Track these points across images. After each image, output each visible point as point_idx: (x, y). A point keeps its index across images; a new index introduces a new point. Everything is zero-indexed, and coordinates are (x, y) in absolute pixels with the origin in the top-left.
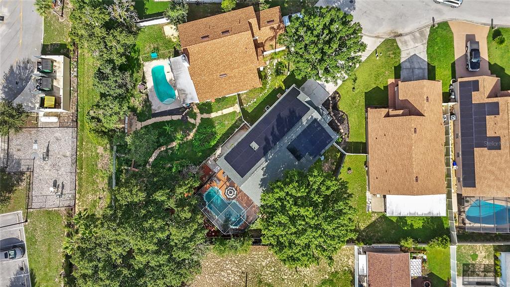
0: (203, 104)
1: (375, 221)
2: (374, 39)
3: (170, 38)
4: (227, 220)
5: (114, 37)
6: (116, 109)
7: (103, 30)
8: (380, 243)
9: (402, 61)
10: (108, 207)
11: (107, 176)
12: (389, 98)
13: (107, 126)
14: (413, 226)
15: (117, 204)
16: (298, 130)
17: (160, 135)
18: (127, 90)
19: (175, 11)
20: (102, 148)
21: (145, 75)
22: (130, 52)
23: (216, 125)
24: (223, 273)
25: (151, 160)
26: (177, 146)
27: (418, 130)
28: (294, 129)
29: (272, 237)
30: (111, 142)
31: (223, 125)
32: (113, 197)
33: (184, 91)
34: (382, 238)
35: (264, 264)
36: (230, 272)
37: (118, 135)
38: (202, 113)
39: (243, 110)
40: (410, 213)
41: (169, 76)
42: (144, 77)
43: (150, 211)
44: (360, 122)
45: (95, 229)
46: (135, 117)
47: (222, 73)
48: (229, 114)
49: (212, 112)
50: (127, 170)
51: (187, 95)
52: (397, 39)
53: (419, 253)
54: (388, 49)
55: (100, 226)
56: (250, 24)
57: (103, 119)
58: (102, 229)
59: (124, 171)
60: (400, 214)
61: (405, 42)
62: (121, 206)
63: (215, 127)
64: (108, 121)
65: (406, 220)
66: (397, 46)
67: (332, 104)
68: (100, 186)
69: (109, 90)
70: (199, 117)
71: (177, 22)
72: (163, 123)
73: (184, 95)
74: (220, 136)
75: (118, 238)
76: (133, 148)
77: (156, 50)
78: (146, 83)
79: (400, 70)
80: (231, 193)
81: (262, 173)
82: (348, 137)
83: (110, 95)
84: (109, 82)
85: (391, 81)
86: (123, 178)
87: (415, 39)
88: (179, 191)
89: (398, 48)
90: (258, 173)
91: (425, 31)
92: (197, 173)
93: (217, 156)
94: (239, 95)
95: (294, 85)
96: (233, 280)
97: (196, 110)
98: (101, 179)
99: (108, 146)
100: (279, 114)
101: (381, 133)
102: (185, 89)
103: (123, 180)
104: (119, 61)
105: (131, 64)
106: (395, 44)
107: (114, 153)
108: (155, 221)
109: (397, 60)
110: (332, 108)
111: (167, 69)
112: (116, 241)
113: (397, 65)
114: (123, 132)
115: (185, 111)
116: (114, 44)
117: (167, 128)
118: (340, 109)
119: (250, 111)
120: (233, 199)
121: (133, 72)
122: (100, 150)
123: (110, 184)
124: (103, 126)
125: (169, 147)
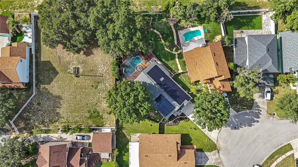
0: (182, 55)
1: (126, 137)
2: (216, 139)
3: (215, 38)
4: (127, 67)
5: (213, 12)
6: (179, 14)
7: (216, 6)
8: (116, 140)
9: (205, 152)
10: (134, 11)
11: (147, 10)
12: (187, 146)
13: (171, 10)
14: (124, 156)
15: (135, 15)
16: (170, 99)
17: (167, 34)
18: (189, 19)
19: (227, 40)
20: (161, 8)
21: (196, 27)
22: (207, 19)
23: (172, 61)
24: (102, 65)
25: (155, 31)
26: (162, 43)
27: (170, 157)
28: (170, 97)
29: (120, 85)
30: (164, 11)
31: (172, 65)
32: (138, 14)
33: (189, 45)
34: (119, 140)
35: (107, 84)
36: (103, 69)
37: (167, 15)
38: (178, 54)
39: (180, 74)
40: (130, 154)
41: (196, 38)
42: (195, 26)
43: (132, 30)
44: (174, 131)
45: (124, 6)
46: (176, 23)
47: (197, 63)
48: (178, 67)
49: (178, 59)
50: (150, 20)
51: (187, 47)
52: (217, 151)
53: (112, 158)
54: (212, 146)
55: (126, 8)
56: (222, 76)
57: (174, 7)
58: (124, 9)
59: (150, 18)
60: (130, 149)
61: (215, 155)
62: (134, 17)
63: (171, 60)
64: (173, 10)
65: (127, 152)
66: (213, 150)
67: (183, 117)
68: (143, 8)
69: (188, 10)
70: (176, 53)
71: (222, 41)
72: (173, 36)
73: (186, 45)
74: (167, 63)
75: (120, 16)
76: (160, 22)
77: (209, 32)
78: (192, 27)
79: (201, 152)
80: (140, 68)
81: (149, 83)
82: (167, 125)
83: (186, 10)
84: (192, 10)
85: (195, 147)
86: (147, 18)
87: (216, 159)
88: (141, 43)
89: (212, 151)
90: (149, 80)
91: (221, 165)
92: (149, 52)
93: (157, 62)
94: (187, 72)
95: (192, 98)
96: (99, 70)
97: (179, 52)
98: (146, 7)
99: (162, 10)
100: (177, 91)
101: (169, 140)
102: (190, 46)
103: (145, 18)
104: (202, 14)
105: (201, 20)
106: (214, 149)
107: (158, 13)
108: (128, 33)
109: (206, 150)
110: (181, 118)
111: (200, 37)
112: (119, 16)
113: (203, 150)
114: (168, 17)
115: (179, 46)
116: (210, 11)
117: (170, 38)
118: (180, 121)
119: (179, 77)
120: (137, 69)
121: (198, 21)
122: (160, 7)
123: (144, 12)
124: (171, 8)
125: (161, 39)
